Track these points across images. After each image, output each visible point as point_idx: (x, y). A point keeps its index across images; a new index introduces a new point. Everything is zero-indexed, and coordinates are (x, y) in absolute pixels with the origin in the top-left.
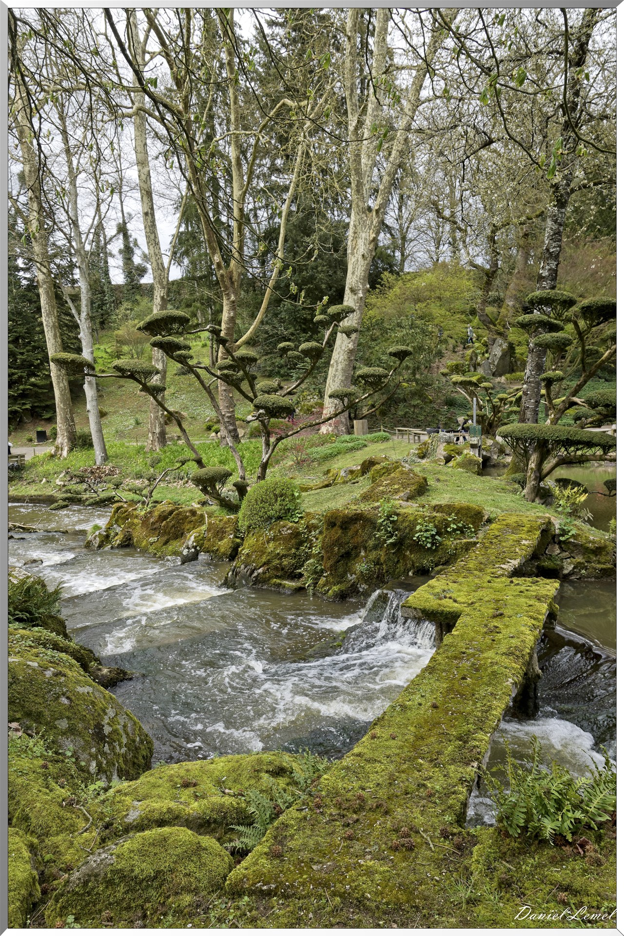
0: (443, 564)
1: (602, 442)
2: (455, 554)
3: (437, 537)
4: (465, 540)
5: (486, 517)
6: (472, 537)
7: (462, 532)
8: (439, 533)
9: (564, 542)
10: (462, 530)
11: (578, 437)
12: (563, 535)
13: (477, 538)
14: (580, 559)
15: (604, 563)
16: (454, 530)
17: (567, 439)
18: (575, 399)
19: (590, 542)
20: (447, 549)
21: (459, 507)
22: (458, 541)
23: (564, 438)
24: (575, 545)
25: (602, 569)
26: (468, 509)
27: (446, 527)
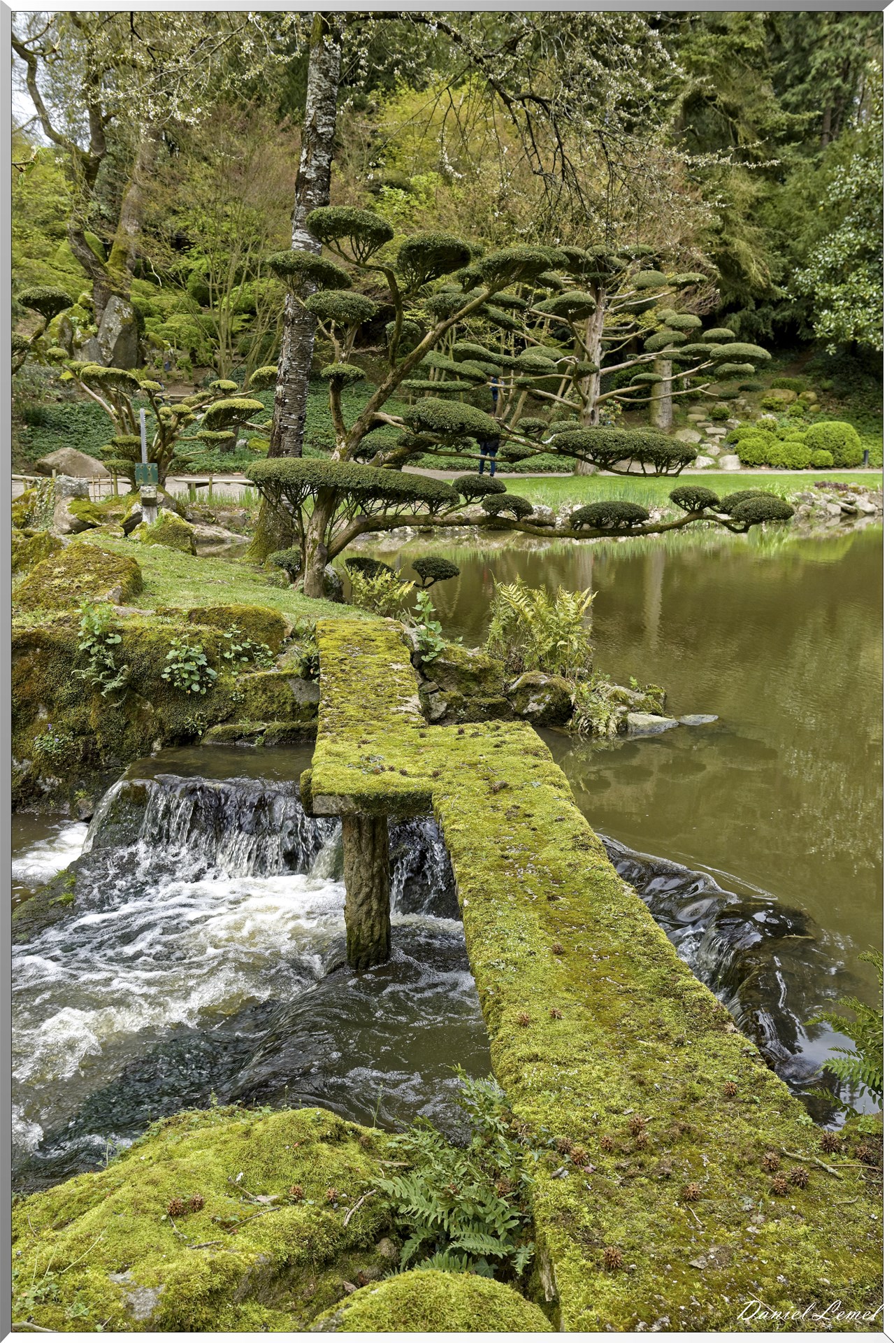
0: (222, 722)
1: (431, 492)
2: (245, 700)
3: (209, 671)
4: (259, 674)
5: (290, 629)
6: (269, 667)
7: (251, 659)
8: (211, 663)
9: (428, 664)
10: (249, 654)
11: (391, 484)
12: (426, 653)
13: (279, 667)
14: (453, 692)
15: (492, 695)
16: (238, 656)
17: (375, 486)
18: (382, 415)
19: (469, 661)
20: (228, 692)
21: (239, 611)
22: (248, 676)
23: (368, 485)
24: (446, 668)
25: (490, 705)
26: (257, 614)
27: (223, 651)
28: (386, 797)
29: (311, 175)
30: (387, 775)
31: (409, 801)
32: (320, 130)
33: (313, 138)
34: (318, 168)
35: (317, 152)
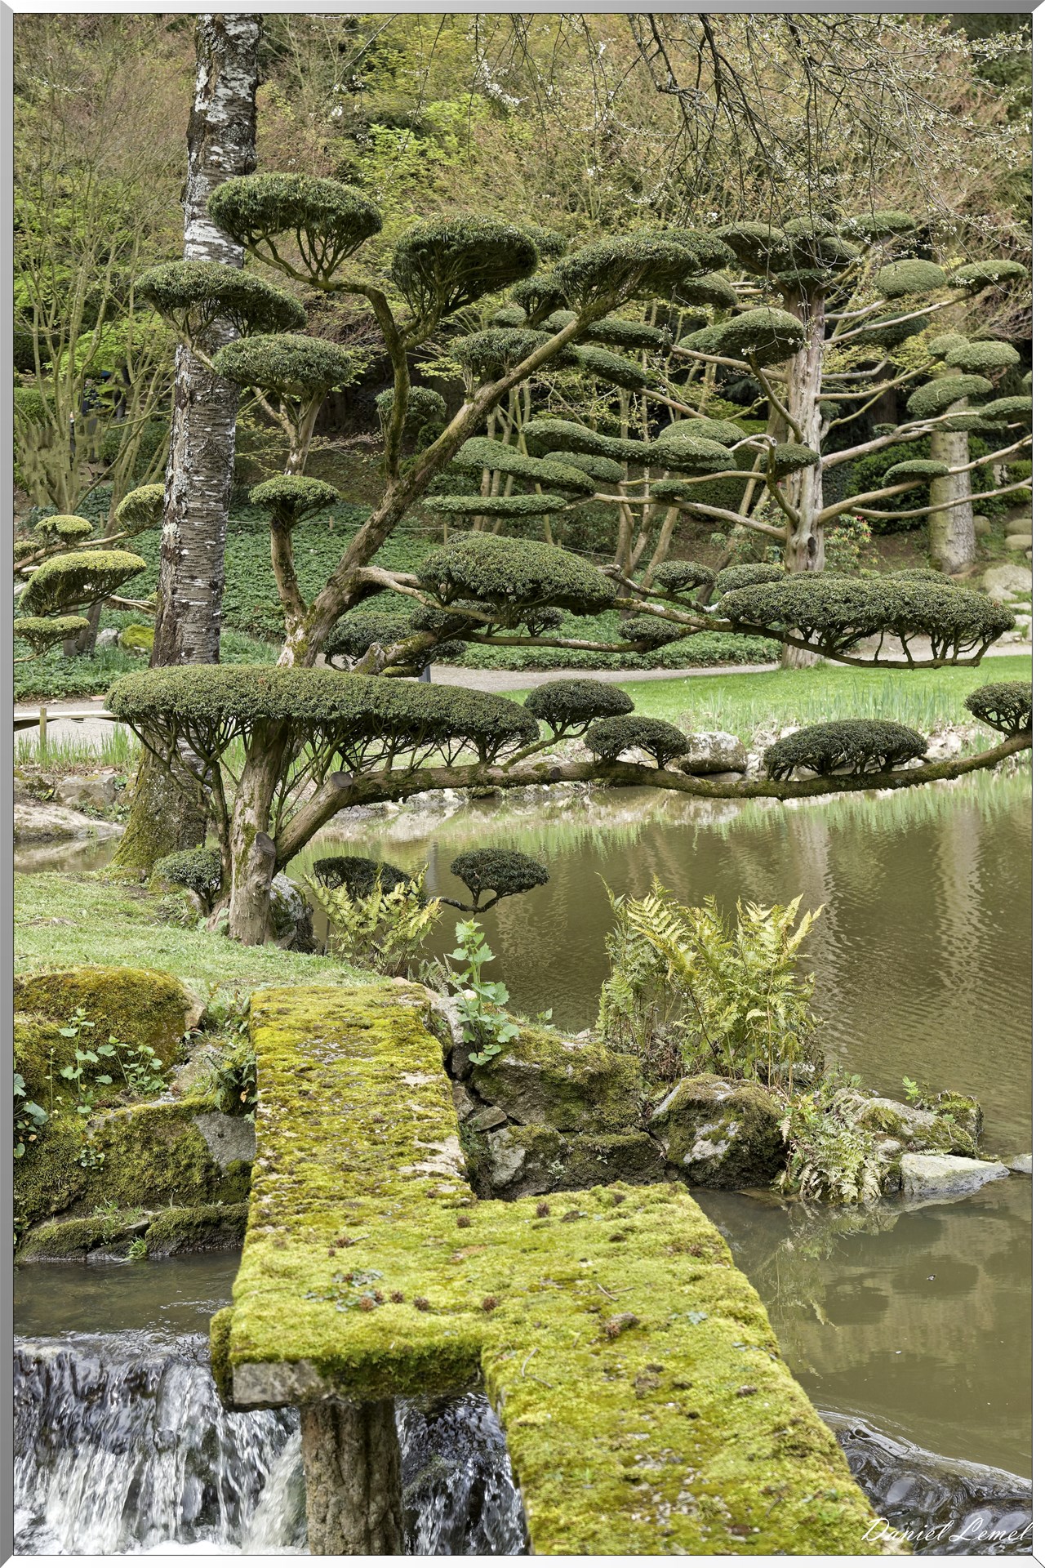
0: (59, 1213)
1: (480, 719)
2: (106, 1165)
3: (31, 1107)
4: (134, 1109)
5: (197, 1012)
6: (156, 1094)
7: (118, 1078)
8: (35, 1092)
9: (484, 1071)
10: (115, 1068)
11: (398, 708)
12: (477, 1047)
13: (177, 1092)
14: (538, 1124)
15: (618, 1128)
16: (91, 1073)
17: (366, 713)
18: (375, 572)
19: (567, 1059)
20: (70, 1152)
21: (90, 981)
22: (111, 1114)
23: (352, 711)
24: (521, 1077)
25: (616, 1150)
26: (129, 985)
27: (59, 1064)
28: (386, 1360)
29: (218, 115)
30: (387, 1313)
31: (434, 1366)
32: (233, 31)
33: (219, 46)
34: (230, 102)
35: (228, 71)
